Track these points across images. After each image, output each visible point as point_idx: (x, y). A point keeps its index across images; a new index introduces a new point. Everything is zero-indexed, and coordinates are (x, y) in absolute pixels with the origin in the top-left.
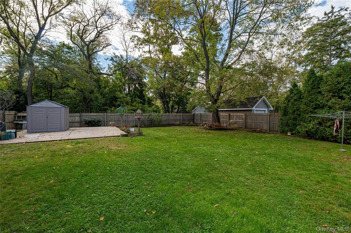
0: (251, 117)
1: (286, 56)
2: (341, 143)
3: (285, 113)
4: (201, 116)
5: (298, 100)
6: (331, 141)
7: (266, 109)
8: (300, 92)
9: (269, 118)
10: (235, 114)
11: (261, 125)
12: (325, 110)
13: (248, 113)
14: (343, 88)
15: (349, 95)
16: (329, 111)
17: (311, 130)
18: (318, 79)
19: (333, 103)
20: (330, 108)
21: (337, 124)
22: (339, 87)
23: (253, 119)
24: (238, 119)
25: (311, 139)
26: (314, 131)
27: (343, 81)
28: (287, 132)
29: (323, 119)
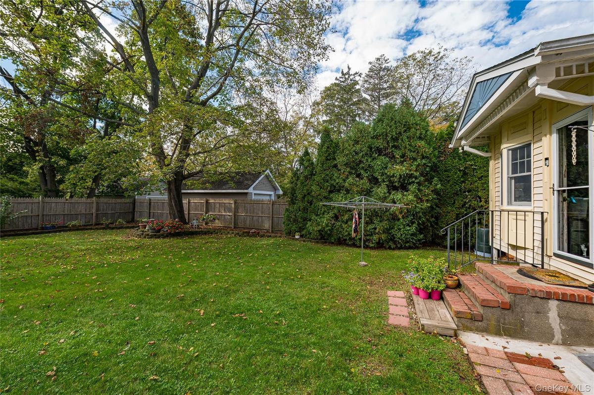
0: (245, 207)
1: (303, 119)
2: (360, 247)
3: (292, 199)
4: (150, 204)
5: (310, 178)
6: (348, 245)
7: (272, 193)
8: (313, 163)
9: (273, 209)
10: (218, 201)
11: (260, 221)
12: (342, 195)
13: (240, 199)
14: (361, 162)
15: (367, 173)
16: (346, 196)
17: (324, 228)
18: (334, 145)
19: (351, 185)
20: (348, 191)
21: (355, 218)
22: (356, 159)
23: (247, 209)
24: (223, 211)
25: (326, 242)
26: (329, 230)
27: (361, 150)
28: (295, 233)
29: (339, 209)
